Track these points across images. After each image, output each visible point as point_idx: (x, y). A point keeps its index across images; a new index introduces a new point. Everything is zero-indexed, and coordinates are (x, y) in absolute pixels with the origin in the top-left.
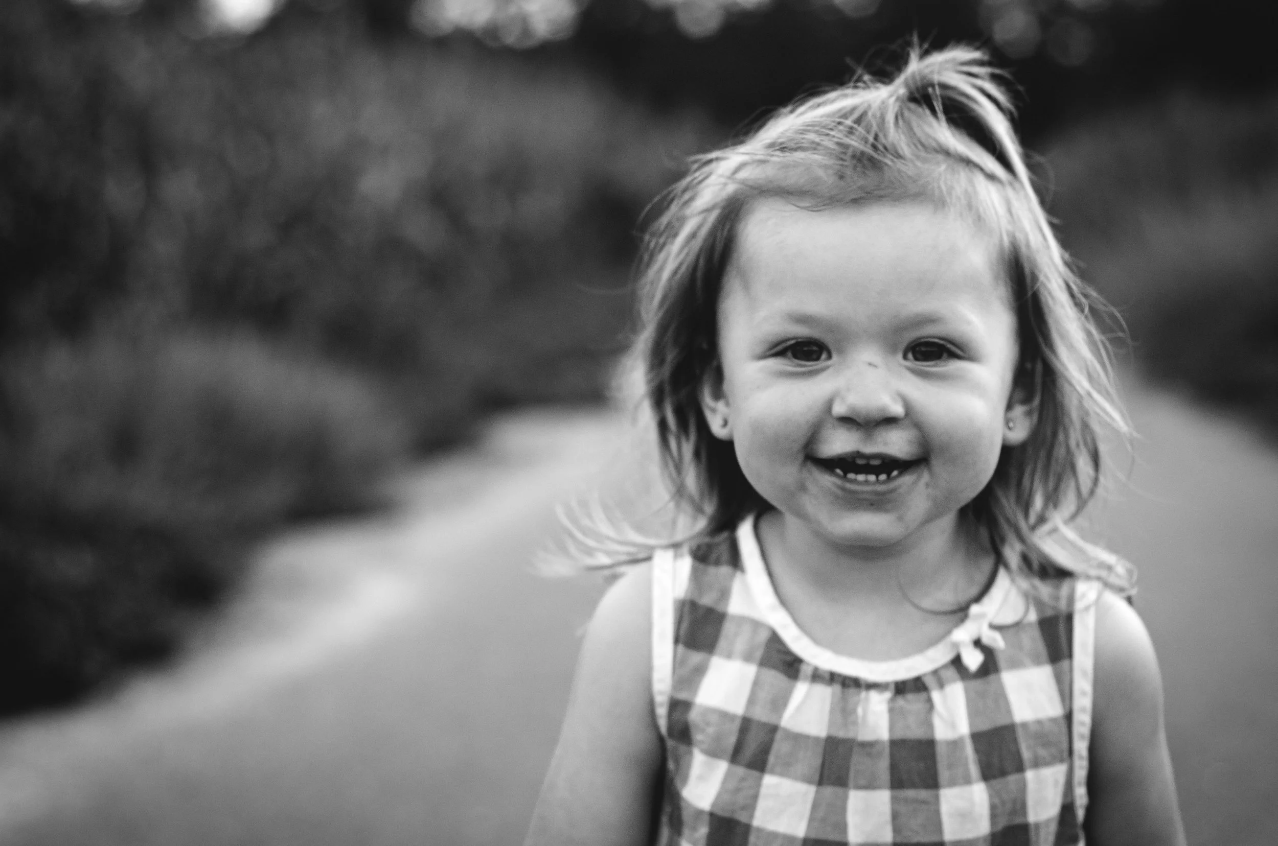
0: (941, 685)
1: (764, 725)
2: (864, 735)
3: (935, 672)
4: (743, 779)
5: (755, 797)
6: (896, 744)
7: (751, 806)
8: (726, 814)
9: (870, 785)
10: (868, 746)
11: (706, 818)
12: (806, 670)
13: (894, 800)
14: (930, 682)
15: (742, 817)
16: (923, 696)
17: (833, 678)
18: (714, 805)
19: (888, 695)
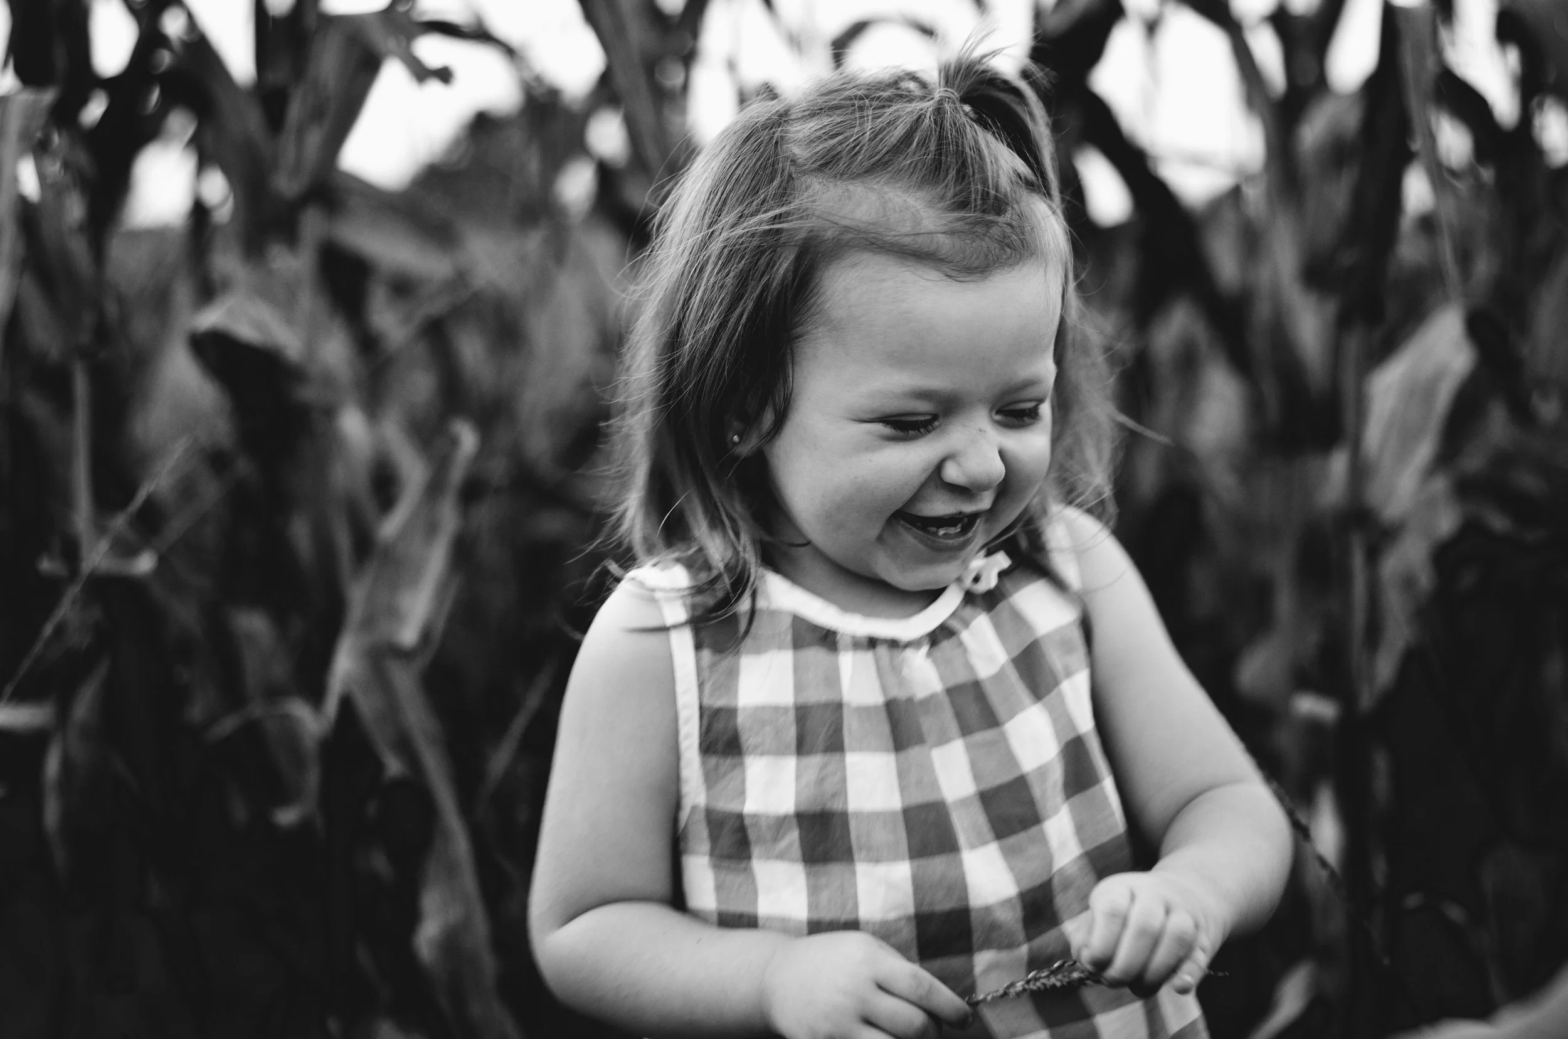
0: (966, 624)
1: (826, 706)
2: (920, 694)
3: (954, 615)
4: (824, 767)
5: (844, 780)
6: (951, 692)
7: (841, 791)
8: (817, 808)
9: (943, 740)
10: (929, 702)
11: (794, 822)
12: (842, 641)
13: (969, 748)
14: (955, 624)
15: (836, 806)
16: (953, 640)
17: (872, 643)
18: (796, 804)
19: (925, 649)
